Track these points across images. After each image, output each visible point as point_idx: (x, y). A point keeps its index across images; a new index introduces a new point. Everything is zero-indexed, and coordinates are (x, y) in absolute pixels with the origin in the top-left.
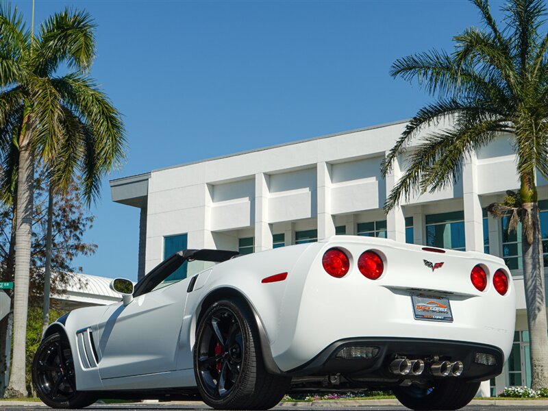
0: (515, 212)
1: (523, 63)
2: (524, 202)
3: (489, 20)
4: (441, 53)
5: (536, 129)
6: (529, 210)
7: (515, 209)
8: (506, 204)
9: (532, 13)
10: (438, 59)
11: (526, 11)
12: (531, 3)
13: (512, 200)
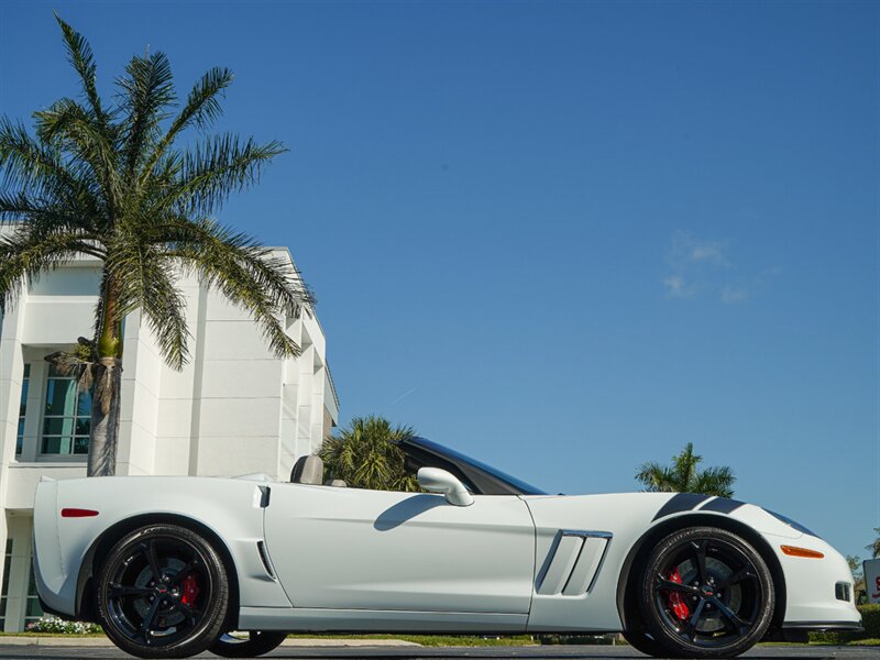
0: (89, 368)
1: (132, 163)
2: (103, 355)
3: (92, 95)
4: (14, 123)
5: (143, 255)
6: (110, 368)
7: (89, 364)
8: (78, 355)
9: (156, 98)
10: (9, 131)
11: (149, 93)
12: (159, 83)
13: (85, 352)
